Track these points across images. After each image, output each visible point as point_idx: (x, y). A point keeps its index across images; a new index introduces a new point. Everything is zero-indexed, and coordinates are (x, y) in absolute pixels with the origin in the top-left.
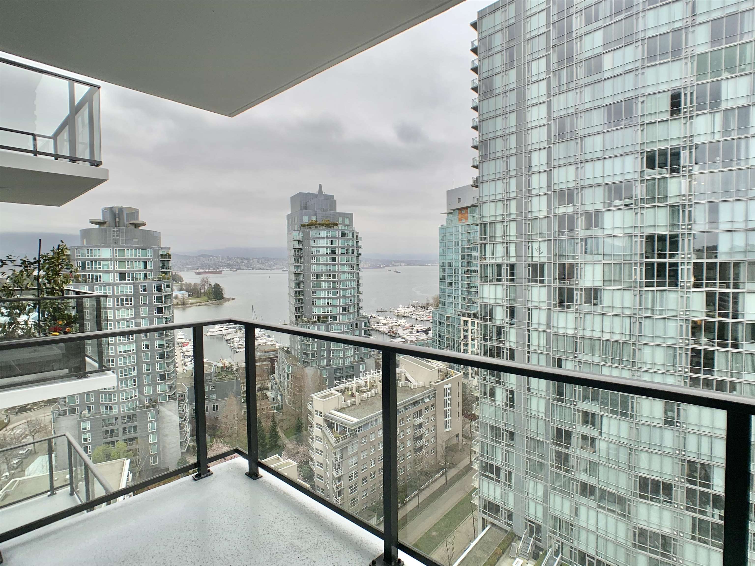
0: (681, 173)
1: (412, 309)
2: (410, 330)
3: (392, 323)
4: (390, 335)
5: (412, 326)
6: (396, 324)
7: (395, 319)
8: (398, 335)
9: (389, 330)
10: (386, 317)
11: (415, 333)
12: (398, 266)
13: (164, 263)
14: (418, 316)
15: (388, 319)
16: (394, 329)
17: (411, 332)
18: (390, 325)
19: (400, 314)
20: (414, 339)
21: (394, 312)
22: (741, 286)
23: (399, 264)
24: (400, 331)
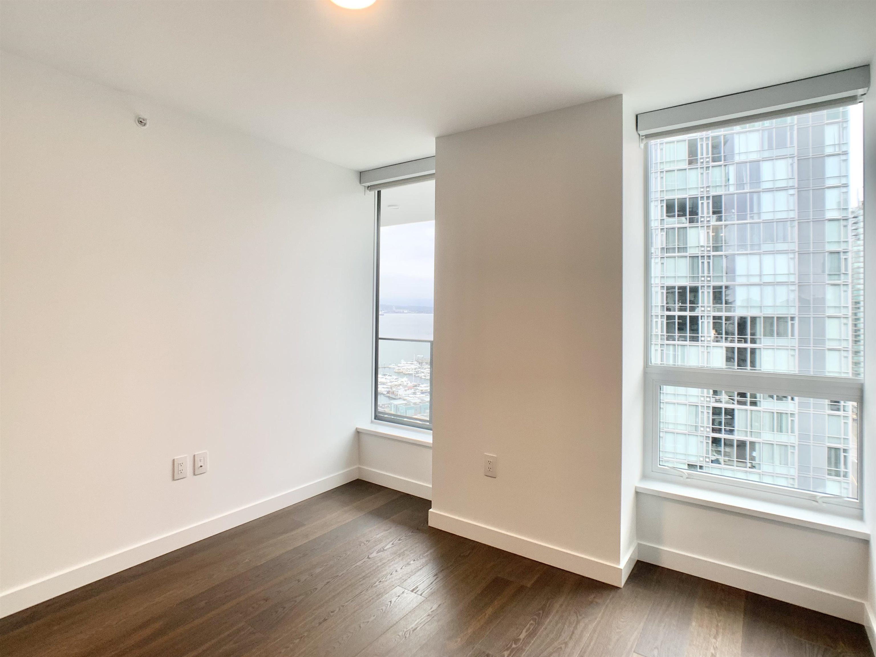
0: (699, 223)
22: (758, 341)
23: (402, 311)
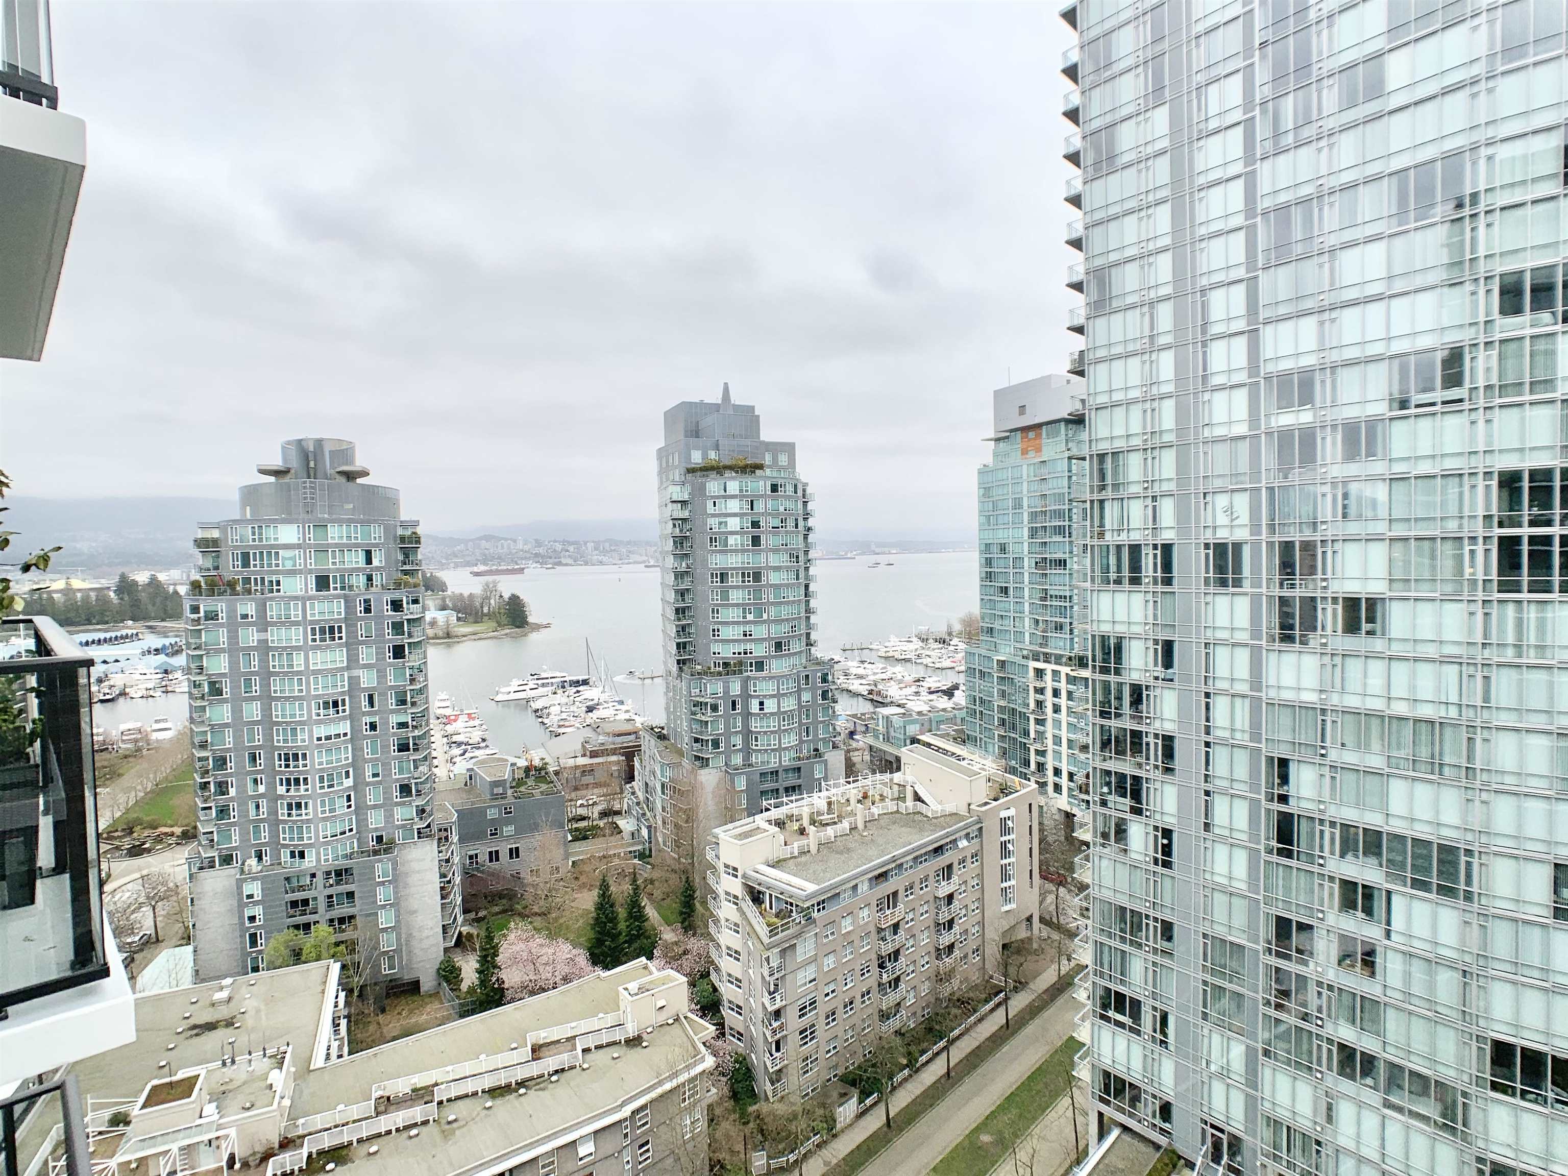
1: (917, 644)
2: (914, 689)
3: (875, 674)
4: (872, 700)
5: (919, 681)
6: (884, 676)
7: (881, 666)
8: (889, 700)
9: (869, 688)
10: (863, 662)
11: (925, 696)
12: (884, 553)
13: (406, 553)
14: (929, 660)
15: (866, 665)
16: (880, 687)
17: (917, 693)
18: (872, 678)
19: (890, 654)
20: (925, 708)
21: (878, 650)
23: (886, 550)
24: (893, 691)
